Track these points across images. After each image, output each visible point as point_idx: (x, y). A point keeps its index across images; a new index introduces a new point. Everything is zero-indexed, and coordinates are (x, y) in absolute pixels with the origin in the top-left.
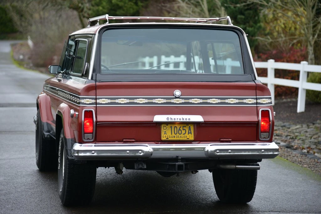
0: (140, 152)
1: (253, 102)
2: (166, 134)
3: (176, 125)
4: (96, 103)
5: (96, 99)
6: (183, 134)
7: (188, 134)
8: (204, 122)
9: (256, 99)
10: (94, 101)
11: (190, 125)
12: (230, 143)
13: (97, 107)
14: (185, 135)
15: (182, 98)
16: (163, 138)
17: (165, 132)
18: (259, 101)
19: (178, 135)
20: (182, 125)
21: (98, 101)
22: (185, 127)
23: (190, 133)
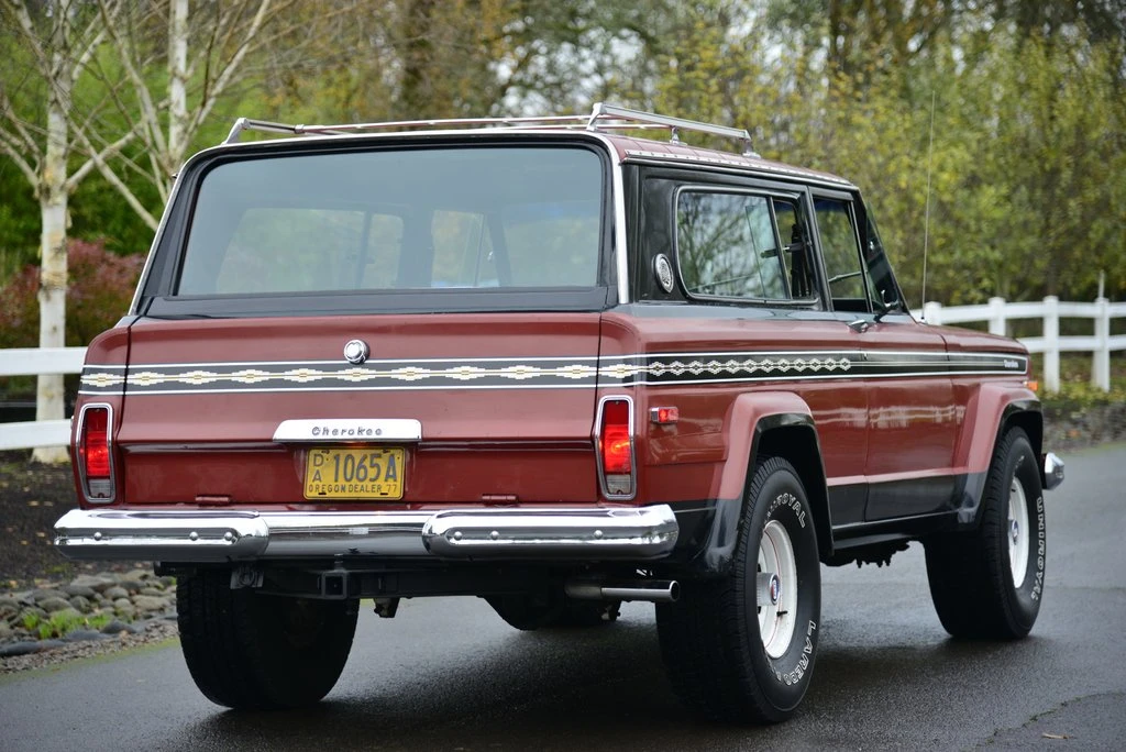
0: (229, 534)
1: (586, 375)
2: (321, 477)
3: (353, 452)
4: (125, 387)
5: (127, 372)
6: (371, 480)
7: (386, 480)
8: (424, 439)
9: (598, 364)
10: (119, 379)
11: (392, 451)
12: (517, 507)
13: (127, 398)
14: (376, 483)
15: (371, 367)
16: (310, 494)
17: (318, 472)
18: (604, 371)
19: (354, 482)
20: (369, 452)
21: (132, 379)
22: (379, 456)
23: (391, 476)
